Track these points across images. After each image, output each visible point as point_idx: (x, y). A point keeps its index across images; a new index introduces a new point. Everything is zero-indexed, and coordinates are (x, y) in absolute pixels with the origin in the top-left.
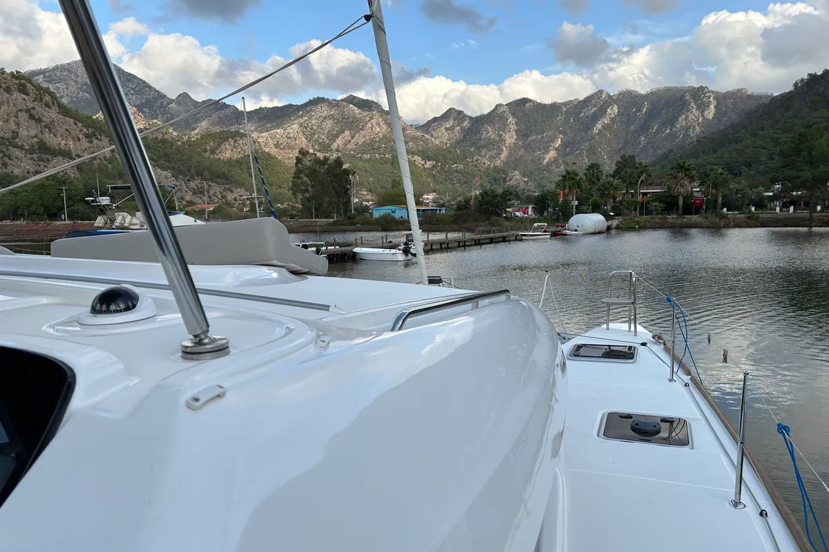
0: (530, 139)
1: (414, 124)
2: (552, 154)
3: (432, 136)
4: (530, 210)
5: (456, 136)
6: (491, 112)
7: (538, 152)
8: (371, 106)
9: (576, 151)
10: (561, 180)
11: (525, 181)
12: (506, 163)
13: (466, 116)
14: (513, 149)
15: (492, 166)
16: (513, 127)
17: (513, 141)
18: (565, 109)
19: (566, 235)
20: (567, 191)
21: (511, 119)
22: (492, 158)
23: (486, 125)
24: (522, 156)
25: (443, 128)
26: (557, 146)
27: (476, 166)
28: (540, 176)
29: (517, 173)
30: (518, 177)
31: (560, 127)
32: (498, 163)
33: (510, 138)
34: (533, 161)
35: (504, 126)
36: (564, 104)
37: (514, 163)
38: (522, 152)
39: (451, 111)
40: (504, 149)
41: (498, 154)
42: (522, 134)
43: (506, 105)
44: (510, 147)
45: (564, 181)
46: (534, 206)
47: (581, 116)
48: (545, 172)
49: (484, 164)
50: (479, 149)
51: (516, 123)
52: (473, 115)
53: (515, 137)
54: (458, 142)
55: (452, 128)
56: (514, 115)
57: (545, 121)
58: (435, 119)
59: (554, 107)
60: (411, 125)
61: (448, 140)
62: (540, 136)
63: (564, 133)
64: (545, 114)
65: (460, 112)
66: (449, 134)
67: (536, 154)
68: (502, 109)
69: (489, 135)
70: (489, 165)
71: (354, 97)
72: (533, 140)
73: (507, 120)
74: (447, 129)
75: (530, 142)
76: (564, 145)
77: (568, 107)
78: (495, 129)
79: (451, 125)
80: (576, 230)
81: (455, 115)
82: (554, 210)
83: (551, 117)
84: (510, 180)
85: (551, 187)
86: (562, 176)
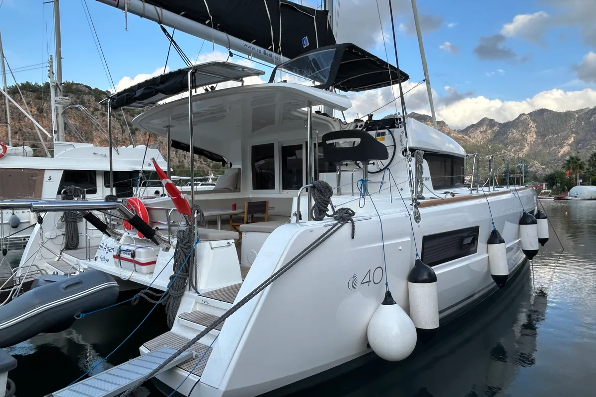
0: (547, 137)
1: (457, 129)
2: (566, 148)
3: (470, 137)
4: (544, 186)
5: (488, 137)
6: (516, 119)
7: (554, 148)
8: (426, 119)
9: (587, 146)
10: (566, 164)
11: (543, 168)
12: (528, 155)
13: (496, 123)
14: (533, 146)
15: (516, 157)
16: (534, 130)
17: (534, 139)
18: (577, 116)
19: (567, 199)
20: (571, 171)
21: (532, 124)
22: (515, 152)
23: (511, 129)
24: (540, 151)
25: (478, 131)
26: (570, 142)
27: (503, 157)
28: (555, 164)
29: (536, 162)
30: (537, 165)
31: (572, 129)
32: (521, 155)
33: (531, 137)
34: (549, 153)
35: (526, 129)
36: (577, 112)
37: (533, 155)
38: (540, 148)
39: (484, 120)
40: (526, 145)
41: (521, 149)
42: (541, 134)
43: (528, 114)
44: (531, 144)
45: (569, 164)
46: (547, 183)
47: (591, 120)
48: (560, 162)
49: (510, 155)
50: (506, 145)
51: (536, 126)
53: (535, 136)
54: (490, 141)
55: (485, 131)
56: (534, 121)
57: (560, 125)
58: (473, 126)
59: (568, 115)
60: (455, 130)
61: (482, 139)
62: (556, 136)
63: (576, 133)
64: (560, 120)
65: (492, 120)
66: (482, 135)
67: (552, 149)
68: (525, 117)
69: (514, 135)
70: (514, 156)
71: (415, 114)
72: (550, 139)
73: (529, 124)
74: (481, 132)
75: (547, 140)
76: (577, 142)
77: (579, 114)
78: (519, 131)
79: (485, 129)
80: (576, 197)
81: (488, 122)
82: (561, 185)
83: (565, 121)
84: (531, 167)
85: (559, 169)
86: (567, 161)
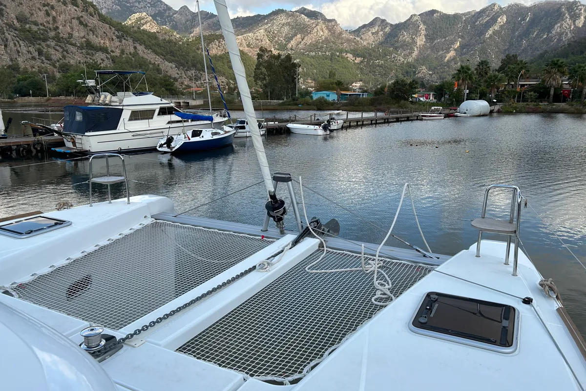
0: (436, 41)
1: (349, 29)
2: (452, 53)
3: (361, 38)
4: (431, 95)
5: (380, 39)
6: (407, 20)
7: (441, 52)
8: (317, 15)
9: (470, 52)
10: (457, 74)
11: (430, 74)
12: (417, 60)
13: (387, 23)
14: (423, 49)
15: (405, 62)
16: (423, 32)
17: (423, 43)
18: (464, 19)
19: (457, 116)
20: (461, 81)
21: (422, 26)
22: (405, 56)
23: (403, 31)
24: (428, 56)
25: (370, 33)
26: (456, 47)
27: (393, 61)
28: (441, 70)
29: (424, 67)
30: (424, 71)
31: (459, 33)
32: (410, 60)
33: (421, 41)
34: (436, 58)
35: (417, 31)
36: (464, 14)
37: (422, 60)
38: (429, 52)
39: (376, 19)
40: (416, 49)
41: (411, 53)
42: (430, 38)
43: (419, 15)
44: (420, 48)
45: (459, 74)
46: (434, 93)
47: (476, 24)
48: (445, 67)
49: (399, 60)
50: (396, 49)
51: (426, 29)
52: (393, 23)
53: (424, 40)
54: (381, 43)
55: (377, 33)
56: (424, 23)
57: (448, 28)
58: (364, 26)
59: (456, 17)
60: (346, 30)
61: (373, 41)
62: (444, 40)
63: (462, 37)
64: (448, 23)
65: (383, 21)
66: (374, 37)
67: (439, 54)
68: (415, 18)
69: (404, 38)
70: (403, 61)
71: (305, 9)
72: (438, 43)
73: (419, 26)
74: (373, 34)
75: (436, 44)
76: (462, 47)
77: (467, 16)
78: (410, 34)
79: (376, 30)
80: (465, 113)
81: (379, 23)
82: (449, 97)
83: (453, 25)
84: (419, 73)
85: (449, 78)
86: (458, 70)
